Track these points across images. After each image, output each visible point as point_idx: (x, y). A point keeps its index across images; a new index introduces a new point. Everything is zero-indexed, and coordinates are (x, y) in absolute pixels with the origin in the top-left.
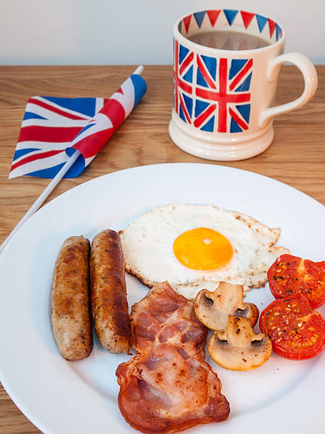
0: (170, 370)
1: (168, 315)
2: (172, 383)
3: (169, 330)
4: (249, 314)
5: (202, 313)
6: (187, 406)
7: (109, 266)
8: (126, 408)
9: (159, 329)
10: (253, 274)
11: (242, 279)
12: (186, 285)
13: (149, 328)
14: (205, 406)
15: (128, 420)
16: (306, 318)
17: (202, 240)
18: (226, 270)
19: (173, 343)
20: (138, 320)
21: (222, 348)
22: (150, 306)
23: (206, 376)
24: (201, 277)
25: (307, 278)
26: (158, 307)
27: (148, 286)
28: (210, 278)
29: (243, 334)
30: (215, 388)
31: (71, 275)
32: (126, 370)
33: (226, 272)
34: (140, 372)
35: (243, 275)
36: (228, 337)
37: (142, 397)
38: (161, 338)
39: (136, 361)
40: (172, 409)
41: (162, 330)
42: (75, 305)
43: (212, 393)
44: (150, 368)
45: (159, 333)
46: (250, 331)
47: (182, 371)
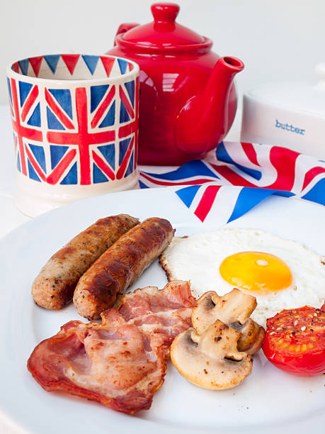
0: (116, 345)
1: (167, 310)
2: (106, 356)
3: (153, 319)
4: (245, 330)
6: (100, 380)
9: (143, 314)
13: (134, 309)
14: (122, 393)
18: (270, 301)
19: (145, 330)
21: (187, 348)
23: (152, 371)
26: (164, 301)
30: (150, 384)
32: (73, 326)
33: (267, 302)
34: (86, 335)
36: (201, 340)
38: (137, 322)
40: (84, 377)
41: (145, 316)
42: (74, 255)
43: (142, 386)
45: (139, 318)
46: (233, 345)
47: (128, 352)
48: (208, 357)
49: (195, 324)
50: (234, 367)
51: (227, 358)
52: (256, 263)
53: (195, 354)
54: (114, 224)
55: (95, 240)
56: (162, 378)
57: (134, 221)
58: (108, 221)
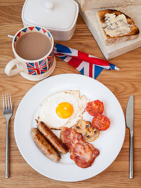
1: (70, 135)
2: (84, 153)
3: (74, 140)
4: (90, 126)
5: (78, 131)
6: (90, 156)
8: (79, 165)
10: (80, 109)
12: (67, 123)
15: (82, 167)
16: (103, 120)
19: (77, 143)
20: (65, 142)
21: (89, 138)
22: (64, 136)
24: (69, 119)
25: (97, 107)
27: (58, 130)
29: (91, 132)
30: (93, 147)
31: (43, 143)
32: (72, 157)
34: (75, 155)
35: (79, 111)
36: (88, 134)
37: (80, 160)
39: (73, 153)
40: (88, 159)
42: (51, 150)
44: (77, 152)
46: (92, 130)
47: (84, 149)
48: (93, 135)
49: (80, 132)
51: (94, 132)
52: (65, 110)
54: (40, 136)
55: (45, 143)
56: (92, 145)
57: (36, 130)
58: (38, 137)
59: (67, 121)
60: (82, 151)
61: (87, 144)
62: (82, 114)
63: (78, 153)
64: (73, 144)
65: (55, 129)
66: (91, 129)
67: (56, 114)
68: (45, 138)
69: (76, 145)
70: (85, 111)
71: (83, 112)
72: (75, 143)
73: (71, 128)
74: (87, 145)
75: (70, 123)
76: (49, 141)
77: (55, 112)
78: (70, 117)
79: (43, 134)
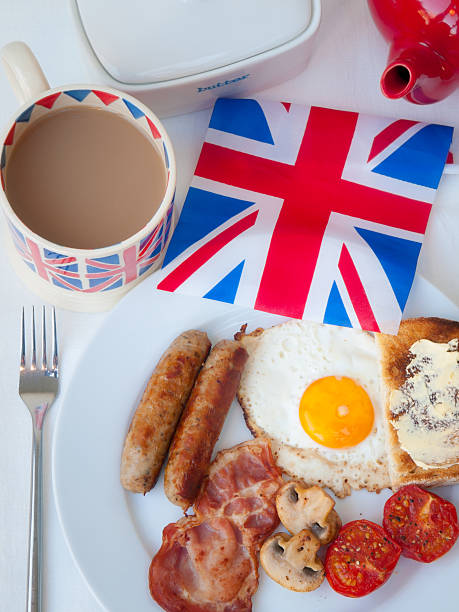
0: (215, 552)
1: (250, 483)
2: (209, 567)
3: (240, 504)
6: (210, 599)
7: (211, 406)
8: (154, 573)
9: (231, 497)
11: (359, 473)
12: (293, 449)
13: (221, 491)
14: (228, 604)
15: (151, 586)
17: (340, 405)
18: (349, 453)
19: (236, 522)
20: (216, 476)
22: (238, 461)
24: (315, 448)
26: (247, 464)
28: (325, 453)
30: (248, 590)
31: (166, 397)
32: (174, 532)
33: (346, 455)
34: (187, 539)
35: (364, 467)
36: (287, 547)
37: (177, 566)
38: (227, 508)
39: (188, 526)
40: (196, 594)
41: (233, 500)
42: (155, 438)
43: (242, 595)
44: (199, 540)
45: (228, 502)
46: (312, 557)
47: (226, 560)
48: (290, 565)
49: (280, 513)
50: (310, 579)
51: (306, 568)
52: (336, 412)
53: (279, 561)
54: (185, 372)
55: (170, 405)
56: (257, 581)
57: (204, 348)
58: (178, 368)
59: (299, 447)
60: (213, 559)
61: (253, 565)
62: (361, 487)
63: (198, 547)
64: (222, 510)
65: (246, 417)
66: (312, 547)
67: (304, 390)
68: (190, 395)
69: (222, 522)
70: (378, 492)
71: (371, 484)
72: (230, 518)
73: (281, 472)
74: (247, 563)
75: (299, 458)
76: (187, 415)
77: (310, 381)
78: (322, 449)
79: (200, 383)
